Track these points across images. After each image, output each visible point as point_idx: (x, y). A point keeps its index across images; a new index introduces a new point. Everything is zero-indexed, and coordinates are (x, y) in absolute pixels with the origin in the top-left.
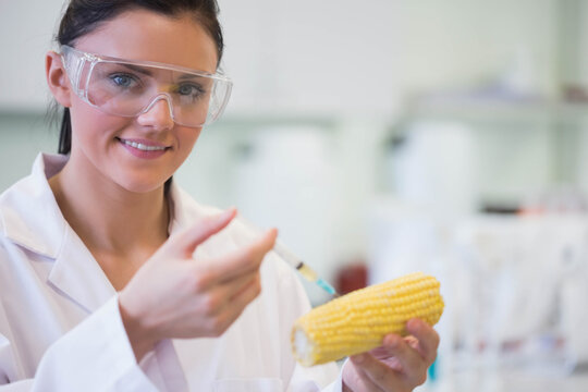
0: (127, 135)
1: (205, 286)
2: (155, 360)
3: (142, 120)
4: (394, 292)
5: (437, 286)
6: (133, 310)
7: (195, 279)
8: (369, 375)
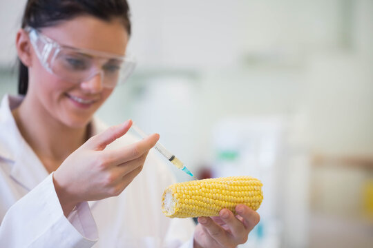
0: (74, 94)
1: (107, 166)
2: (77, 216)
3: (84, 86)
4: (233, 182)
5: (260, 185)
6: (61, 183)
7: (101, 162)
8: (208, 231)
